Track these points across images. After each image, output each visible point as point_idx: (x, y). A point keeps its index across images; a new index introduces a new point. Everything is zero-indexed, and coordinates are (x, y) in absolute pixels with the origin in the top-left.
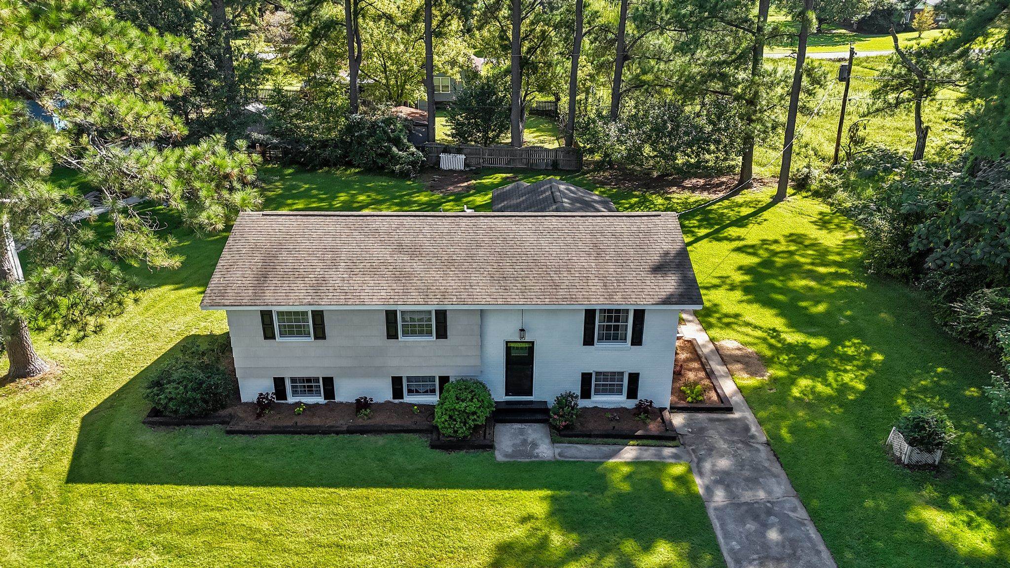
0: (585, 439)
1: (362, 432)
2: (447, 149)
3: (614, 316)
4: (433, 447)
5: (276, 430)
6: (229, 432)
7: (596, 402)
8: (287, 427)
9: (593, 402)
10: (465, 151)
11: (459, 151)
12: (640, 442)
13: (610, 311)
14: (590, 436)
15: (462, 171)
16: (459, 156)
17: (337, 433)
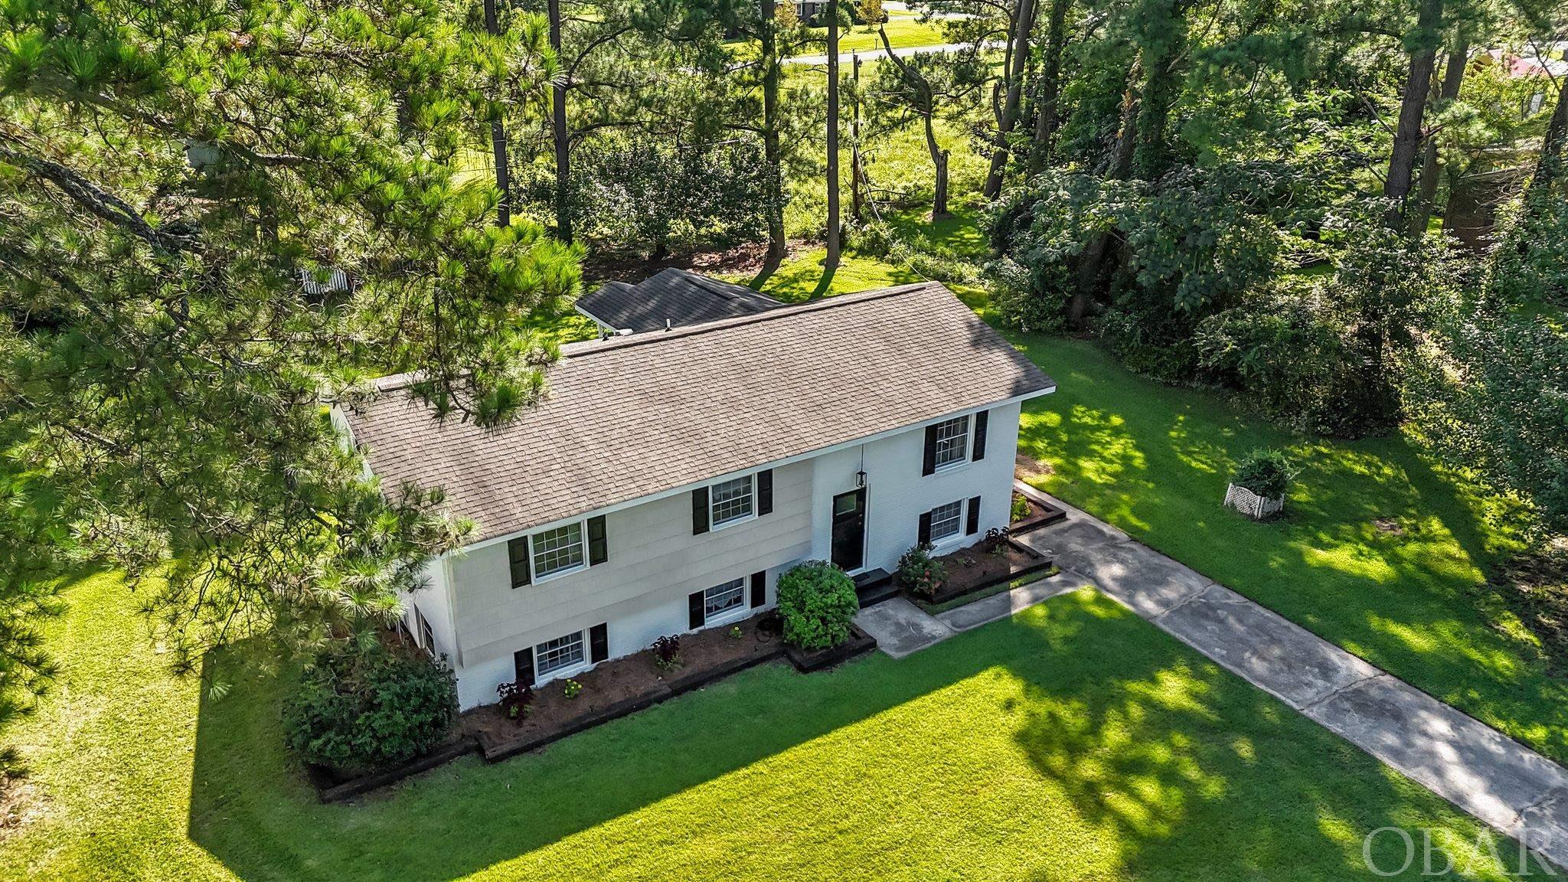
1: (694, 686)
3: (952, 426)
4: (807, 670)
5: (568, 729)
6: (492, 760)
8: (579, 719)
12: (1021, 580)
17: (660, 700)
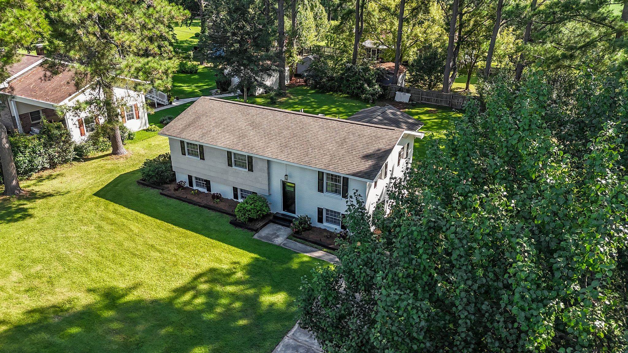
0: (303, 241)
1: (209, 209)
2: (401, 90)
3: (334, 178)
4: (231, 223)
5: (178, 198)
6: (161, 194)
7: (325, 226)
8: (183, 198)
9: (324, 226)
10: (411, 92)
11: (408, 91)
12: (329, 251)
13: (332, 175)
14: (306, 240)
15: (406, 103)
16: (407, 94)
17: (200, 206)
